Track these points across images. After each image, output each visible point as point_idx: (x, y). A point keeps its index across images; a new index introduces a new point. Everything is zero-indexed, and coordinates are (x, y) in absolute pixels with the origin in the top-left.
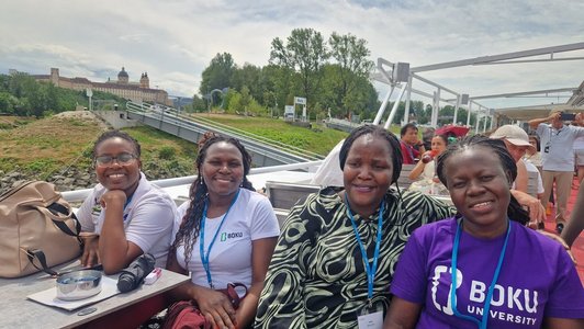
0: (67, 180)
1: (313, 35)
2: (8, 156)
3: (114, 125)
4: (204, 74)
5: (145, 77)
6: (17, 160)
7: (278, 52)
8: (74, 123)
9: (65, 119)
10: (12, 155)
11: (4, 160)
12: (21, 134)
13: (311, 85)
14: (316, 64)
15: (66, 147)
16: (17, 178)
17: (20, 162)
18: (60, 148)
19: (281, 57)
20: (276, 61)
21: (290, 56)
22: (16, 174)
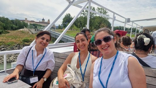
0: (17, 48)
1: (92, 8)
2: (2, 41)
3: (33, 33)
4: (63, 19)
5: (49, 20)
6: (4, 42)
7: (83, 13)
8: (22, 32)
9: (20, 31)
10: (3, 41)
11: (1, 42)
12: (8, 35)
13: (92, 22)
14: (93, 16)
15: (19, 39)
16: (3, 47)
17: (5, 43)
18: (17, 39)
19: (83, 14)
20: (82, 15)
21: (86, 14)
22: (3, 46)
